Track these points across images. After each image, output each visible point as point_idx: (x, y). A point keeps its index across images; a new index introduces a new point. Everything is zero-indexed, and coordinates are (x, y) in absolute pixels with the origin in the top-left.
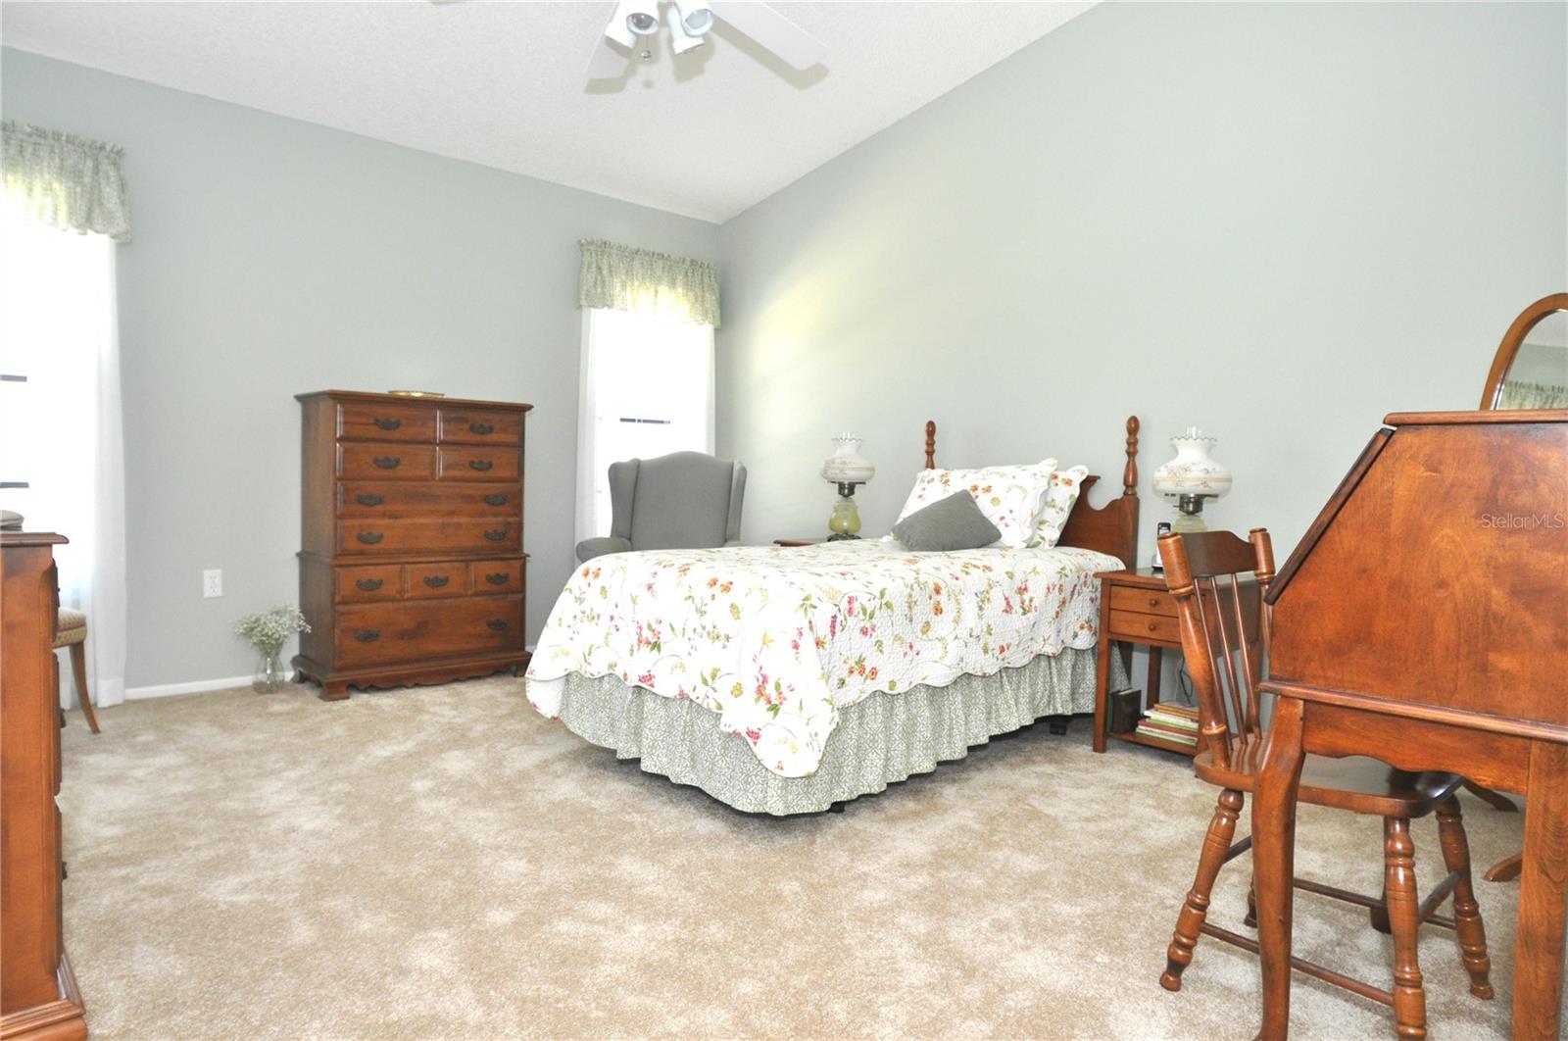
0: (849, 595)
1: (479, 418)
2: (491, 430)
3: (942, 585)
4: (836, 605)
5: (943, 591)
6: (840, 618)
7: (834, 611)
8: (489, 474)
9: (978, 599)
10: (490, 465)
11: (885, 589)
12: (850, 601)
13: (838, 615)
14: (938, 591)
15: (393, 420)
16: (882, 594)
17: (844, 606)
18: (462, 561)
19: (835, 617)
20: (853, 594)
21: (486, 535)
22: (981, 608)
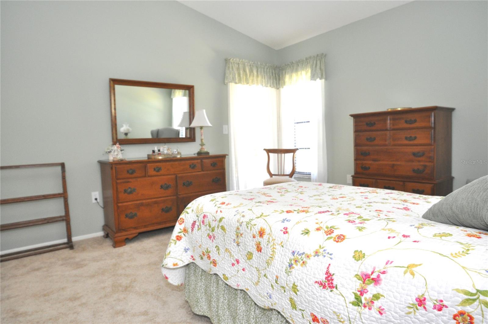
0: (205, 214)
1: (410, 117)
2: (415, 121)
3: (267, 231)
4: (197, 216)
5: (266, 237)
6: (197, 223)
7: (195, 218)
8: (415, 142)
9: (293, 257)
10: (415, 138)
11: (223, 218)
12: (204, 217)
13: (197, 222)
14: (261, 234)
15: (372, 122)
16: (221, 220)
17: (201, 218)
18: (401, 181)
19: (195, 222)
20: (206, 214)
21: (414, 170)
22: (291, 266)
